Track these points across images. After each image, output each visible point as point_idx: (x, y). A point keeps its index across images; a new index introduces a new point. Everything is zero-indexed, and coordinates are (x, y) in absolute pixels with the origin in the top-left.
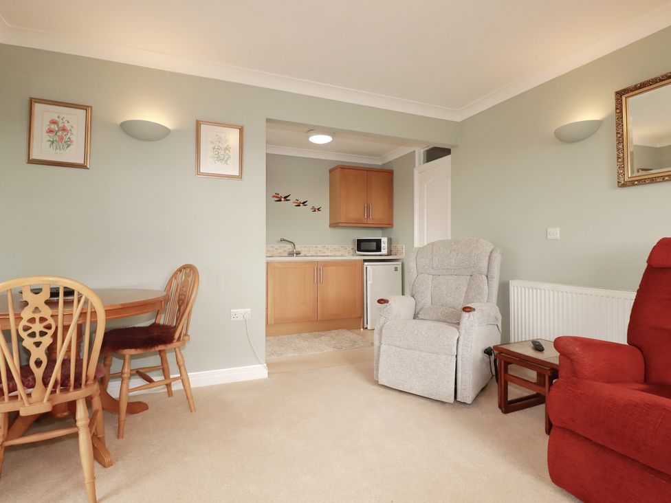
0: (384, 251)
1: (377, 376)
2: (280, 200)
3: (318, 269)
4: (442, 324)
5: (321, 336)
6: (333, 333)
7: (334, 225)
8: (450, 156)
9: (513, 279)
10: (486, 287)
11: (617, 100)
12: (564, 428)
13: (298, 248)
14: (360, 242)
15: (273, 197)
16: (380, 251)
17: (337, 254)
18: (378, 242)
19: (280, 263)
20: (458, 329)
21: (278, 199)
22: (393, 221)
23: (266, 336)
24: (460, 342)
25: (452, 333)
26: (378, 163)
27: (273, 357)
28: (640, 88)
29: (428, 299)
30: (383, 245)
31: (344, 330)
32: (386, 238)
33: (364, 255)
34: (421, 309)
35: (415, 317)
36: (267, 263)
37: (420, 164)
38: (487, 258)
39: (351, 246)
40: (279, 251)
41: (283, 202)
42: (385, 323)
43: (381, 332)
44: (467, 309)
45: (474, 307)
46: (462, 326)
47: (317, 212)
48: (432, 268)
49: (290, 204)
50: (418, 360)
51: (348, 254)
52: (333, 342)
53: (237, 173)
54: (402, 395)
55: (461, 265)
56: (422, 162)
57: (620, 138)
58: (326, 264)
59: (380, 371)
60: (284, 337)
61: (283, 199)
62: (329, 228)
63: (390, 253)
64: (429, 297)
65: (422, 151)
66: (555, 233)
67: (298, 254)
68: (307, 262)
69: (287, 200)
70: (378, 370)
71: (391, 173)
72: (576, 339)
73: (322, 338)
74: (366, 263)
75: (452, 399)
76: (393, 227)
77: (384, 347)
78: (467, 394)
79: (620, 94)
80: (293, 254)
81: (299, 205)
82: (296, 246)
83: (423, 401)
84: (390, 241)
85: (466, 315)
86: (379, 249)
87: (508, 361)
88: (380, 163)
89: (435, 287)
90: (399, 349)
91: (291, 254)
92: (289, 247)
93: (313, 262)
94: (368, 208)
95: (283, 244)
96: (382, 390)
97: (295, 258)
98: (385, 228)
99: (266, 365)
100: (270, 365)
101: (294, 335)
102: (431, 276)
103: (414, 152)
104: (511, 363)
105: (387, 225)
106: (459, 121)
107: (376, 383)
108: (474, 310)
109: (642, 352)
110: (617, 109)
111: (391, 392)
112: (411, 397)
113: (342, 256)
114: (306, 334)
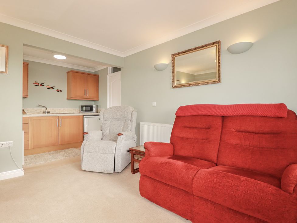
0: (94, 111)
1: (82, 167)
2: (38, 85)
3: (59, 120)
4: (111, 142)
5: (61, 152)
6: (67, 150)
7: (69, 98)
8: (120, 71)
9: (142, 121)
10: (130, 125)
11: (172, 57)
12: (144, 175)
13: (49, 109)
14: (82, 107)
15: (34, 83)
16: (92, 111)
17: (71, 112)
18: (91, 107)
19: (37, 117)
20: (116, 142)
21: (37, 85)
22: (98, 98)
23: (24, 156)
24: (117, 148)
25: (114, 144)
26: (92, 71)
27: (30, 165)
28: (178, 54)
29: (108, 131)
30: (93, 108)
31: (73, 148)
32: (95, 105)
33: (85, 113)
34: (104, 136)
35: (102, 139)
36: (23, 117)
37: (110, 73)
38: (131, 114)
39: (79, 109)
40: (37, 111)
41: (40, 87)
42: (86, 143)
43: (84, 147)
44: (120, 134)
45: (123, 133)
46: (118, 142)
47: (60, 92)
48: (110, 118)
49: (44, 88)
50: (99, 157)
51: (77, 113)
52: (66, 154)
53: (4, 70)
54: (93, 173)
55: (121, 116)
56: (111, 72)
57: (173, 71)
58: (63, 117)
59: (83, 164)
60: (39, 154)
61: (40, 85)
62: (67, 100)
63: (97, 112)
64: (108, 130)
65: (111, 68)
66: (155, 104)
67: (49, 112)
68: (52, 117)
69: (42, 85)
70: (82, 164)
71: (98, 76)
72: (150, 142)
73: (61, 153)
74: (85, 117)
75: (112, 172)
76: (98, 100)
77: (85, 154)
78: (119, 169)
79: (173, 55)
80: (46, 113)
81: (50, 88)
82: (47, 109)
83: (102, 174)
84: (97, 107)
85: (119, 137)
86: (91, 110)
87: (134, 153)
88: (93, 71)
89: (111, 126)
90: (91, 154)
91: (44, 113)
92: (44, 109)
93: (56, 117)
94: (86, 91)
95: (40, 108)
96: (84, 173)
97: (47, 115)
98: (95, 101)
99: (22, 169)
100: (25, 170)
101: (45, 153)
102: (110, 122)
103: (107, 68)
104: (135, 154)
105: (96, 99)
106: (123, 57)
107: (81, 170)
108: (122, 134)
109: (173, 145)
110: (172, 60)
111: (88, 173)
112: (97, 173)
113: (74, 113)
114: (52, 152)
